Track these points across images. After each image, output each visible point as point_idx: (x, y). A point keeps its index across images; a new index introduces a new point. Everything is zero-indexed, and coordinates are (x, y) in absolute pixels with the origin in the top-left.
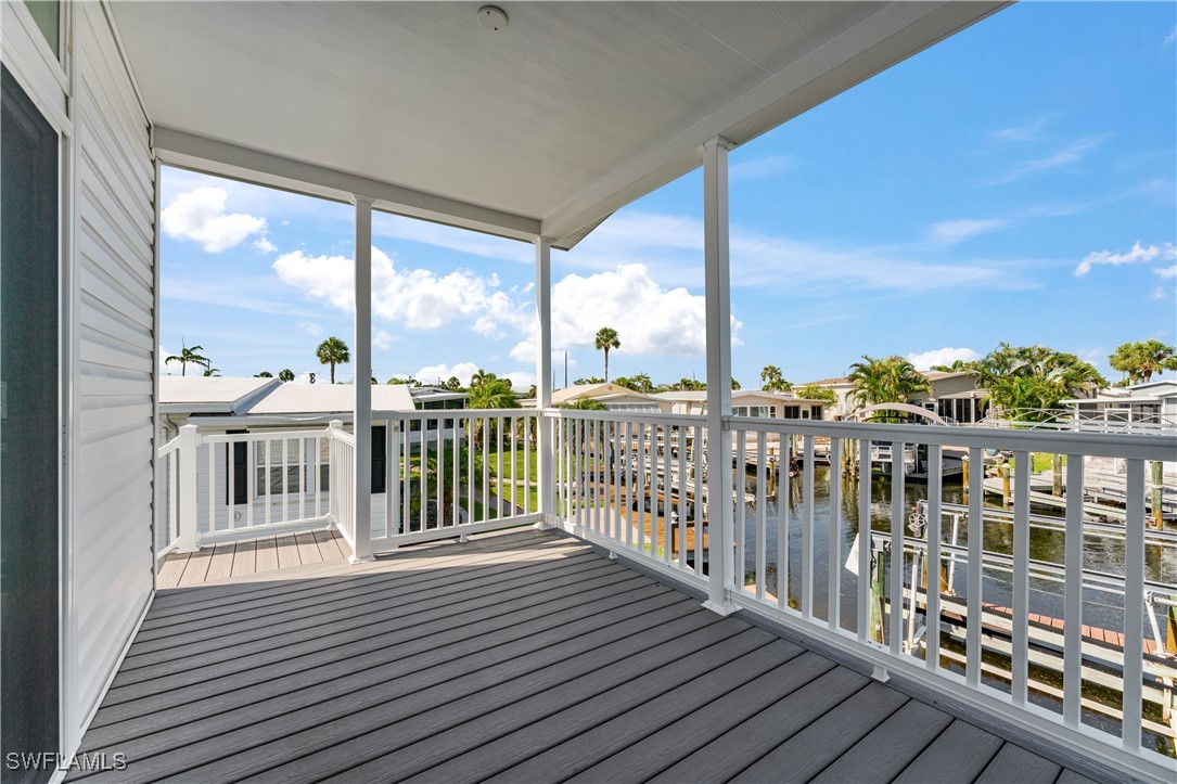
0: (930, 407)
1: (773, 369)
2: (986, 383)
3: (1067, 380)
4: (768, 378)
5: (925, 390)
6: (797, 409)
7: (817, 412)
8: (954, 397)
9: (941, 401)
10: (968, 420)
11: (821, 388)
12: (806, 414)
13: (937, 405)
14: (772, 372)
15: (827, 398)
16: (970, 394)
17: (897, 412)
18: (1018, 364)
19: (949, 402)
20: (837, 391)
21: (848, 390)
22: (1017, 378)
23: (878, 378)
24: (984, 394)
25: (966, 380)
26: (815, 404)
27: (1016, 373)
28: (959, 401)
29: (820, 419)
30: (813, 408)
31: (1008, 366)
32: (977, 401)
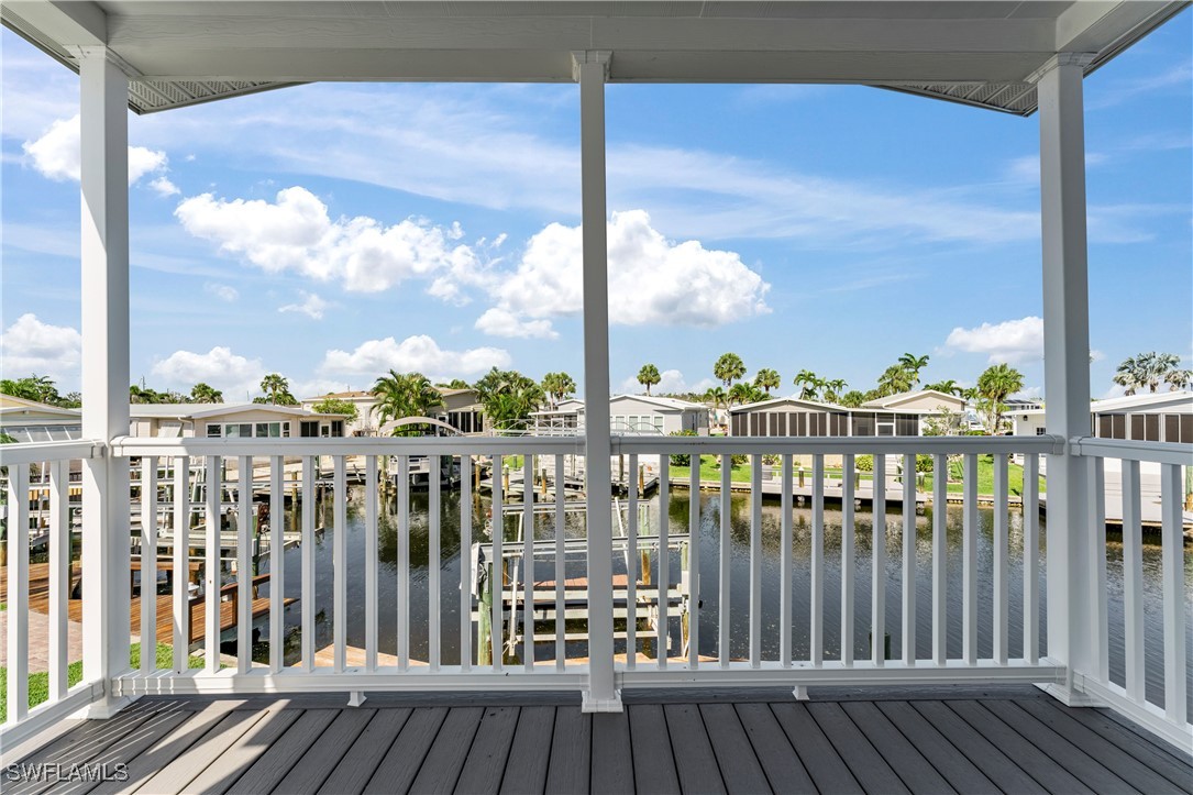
0: (442, 419)
1: (276, 378)
2: (483, 399)
3: (529, 396)
4: (270, 390)
5: (439, 404)
6: (315, 424)
7: (338, 428)
8: (459, 410)
9: (450, 414)
10: (469, 431)
11: (341, 401)
12: (325, 430)
13: (447, 418)
14: (274, 381)
15: (347, 413)
16: (470, 408)
17: (417, 425)
18: (503, 384)
19: (456, 415)
20: (357, 405)
21: (372, 404)
22: (501, 396)
23: (401, 392)
24: (480, 408)
25: (470, 396)
26: (335, 419)
27: (501, 392)
28: (463, 414)
29: (340, 435)
30: (334, 423)
31: (496, 386)
32: (475, 414)
